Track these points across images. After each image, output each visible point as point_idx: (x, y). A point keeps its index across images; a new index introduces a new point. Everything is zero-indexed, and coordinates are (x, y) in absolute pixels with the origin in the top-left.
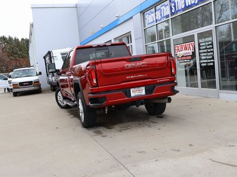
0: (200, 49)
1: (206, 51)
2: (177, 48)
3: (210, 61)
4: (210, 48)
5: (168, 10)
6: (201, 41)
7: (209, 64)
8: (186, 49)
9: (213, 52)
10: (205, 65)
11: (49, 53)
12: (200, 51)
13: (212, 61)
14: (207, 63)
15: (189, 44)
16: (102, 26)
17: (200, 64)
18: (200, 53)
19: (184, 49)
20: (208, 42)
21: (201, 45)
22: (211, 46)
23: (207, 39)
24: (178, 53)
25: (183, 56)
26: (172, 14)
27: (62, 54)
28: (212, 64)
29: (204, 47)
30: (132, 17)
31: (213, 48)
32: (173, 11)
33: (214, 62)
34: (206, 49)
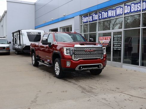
0: (113, 41)
1: (117, 42)
2: (100, 38)
3: (119, 47)
4: (119, 41)
5: (97, 17)
6: (115, 36)
7: (118, 49)
8: (106, 39)
9: (121, 43)
10: (116, 49)
11: (19, 31)
12: (114, 42)
13: (120, 47)
14: (117, 48)
15: (108, 37)
16: (52, 19)
17: (113, 48)
18: (113, 43)
19: (104, 39)
20: (119, 37)
21: (115, 38)
22: (120, 40)
23: (118, 36)
24: (101, 41)
25: (103, 43)
26: (99, 19)
27: (27, 33)
28: (120, 49)
29: (116, 40)
30: (74, 17)
31: (121, 41)
32: (100, 18)
33: (121, 48)
34: (117, 41)
